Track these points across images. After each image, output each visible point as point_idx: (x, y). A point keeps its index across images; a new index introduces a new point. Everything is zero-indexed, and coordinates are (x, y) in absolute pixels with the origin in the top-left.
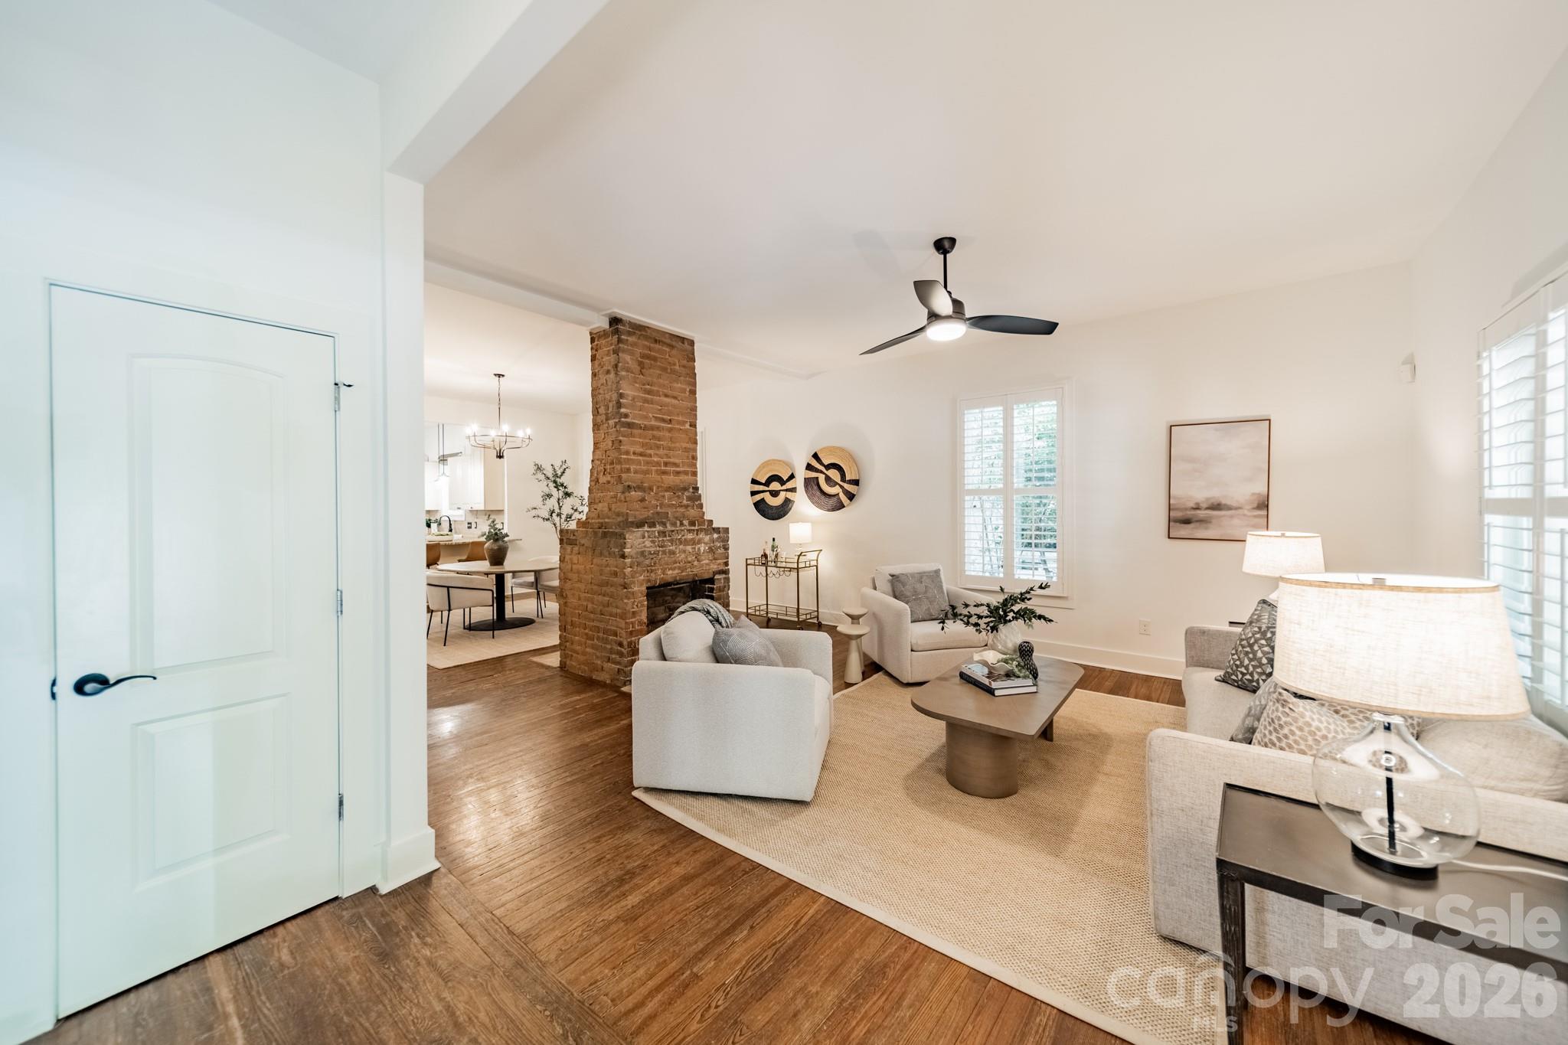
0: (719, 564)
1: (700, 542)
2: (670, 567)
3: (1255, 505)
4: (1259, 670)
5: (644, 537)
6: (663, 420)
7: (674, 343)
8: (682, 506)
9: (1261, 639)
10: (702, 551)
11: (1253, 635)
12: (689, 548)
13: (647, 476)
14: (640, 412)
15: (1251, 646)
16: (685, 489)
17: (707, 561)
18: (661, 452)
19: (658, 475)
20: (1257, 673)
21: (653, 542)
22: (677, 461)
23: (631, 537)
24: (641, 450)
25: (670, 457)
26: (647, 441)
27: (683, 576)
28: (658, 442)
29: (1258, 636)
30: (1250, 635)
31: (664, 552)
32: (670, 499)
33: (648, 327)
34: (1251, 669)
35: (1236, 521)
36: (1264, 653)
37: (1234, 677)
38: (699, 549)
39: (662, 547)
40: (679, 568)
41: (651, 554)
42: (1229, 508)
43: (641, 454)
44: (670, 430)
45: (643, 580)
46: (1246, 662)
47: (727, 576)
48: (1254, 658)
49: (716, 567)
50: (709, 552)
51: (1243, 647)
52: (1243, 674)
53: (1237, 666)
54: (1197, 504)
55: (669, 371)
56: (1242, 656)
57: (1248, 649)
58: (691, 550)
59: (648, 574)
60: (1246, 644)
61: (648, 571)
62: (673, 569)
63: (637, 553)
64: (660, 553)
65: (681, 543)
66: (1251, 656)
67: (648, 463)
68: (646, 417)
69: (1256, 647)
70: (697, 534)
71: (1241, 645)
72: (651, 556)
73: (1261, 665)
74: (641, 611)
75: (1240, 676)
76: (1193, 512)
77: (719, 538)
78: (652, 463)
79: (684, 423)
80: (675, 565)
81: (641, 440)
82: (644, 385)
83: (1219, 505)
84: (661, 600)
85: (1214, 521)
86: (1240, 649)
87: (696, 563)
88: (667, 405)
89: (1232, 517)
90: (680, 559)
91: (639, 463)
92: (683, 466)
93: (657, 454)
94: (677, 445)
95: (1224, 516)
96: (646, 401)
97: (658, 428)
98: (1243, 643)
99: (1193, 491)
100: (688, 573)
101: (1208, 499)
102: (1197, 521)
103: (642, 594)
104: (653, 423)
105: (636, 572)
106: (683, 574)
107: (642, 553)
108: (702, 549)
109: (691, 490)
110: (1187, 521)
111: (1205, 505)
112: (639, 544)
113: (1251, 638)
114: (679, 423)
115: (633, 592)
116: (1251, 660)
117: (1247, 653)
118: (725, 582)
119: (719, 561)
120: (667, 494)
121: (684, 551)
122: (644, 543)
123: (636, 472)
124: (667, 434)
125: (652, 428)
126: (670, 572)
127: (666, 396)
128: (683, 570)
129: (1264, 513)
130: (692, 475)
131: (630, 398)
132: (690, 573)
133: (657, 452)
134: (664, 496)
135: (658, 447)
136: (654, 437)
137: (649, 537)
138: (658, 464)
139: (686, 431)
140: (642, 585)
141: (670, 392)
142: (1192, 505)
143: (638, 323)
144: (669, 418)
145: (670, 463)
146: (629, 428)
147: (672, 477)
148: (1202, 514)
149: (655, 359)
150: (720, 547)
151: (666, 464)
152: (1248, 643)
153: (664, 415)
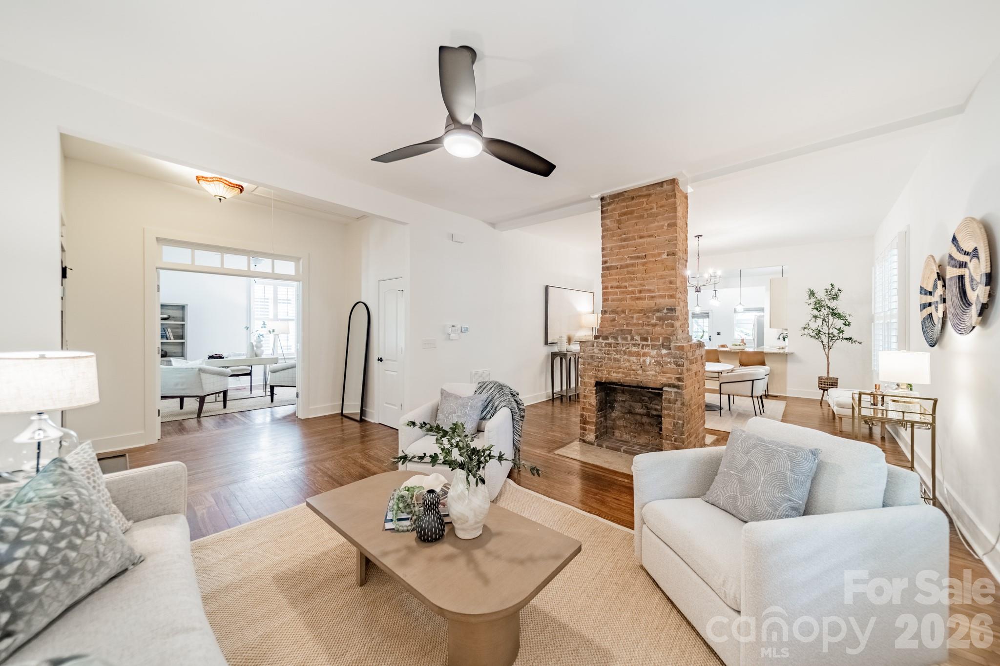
0: (670, 378)
1: (645, 355)
2: (615, 370)
5: (593, 346)
6: (638, 258)
7: (651, 192)
8: (649, 325)
10: (648, 363)
12: (633, 359)
13: (623, 302)
14: (618, 257)
16: (658, 310)
17: (653, 373)
18: (635, 282)
19: (632, 300)
21: (600, 350)
22: (652, 288)
23: (583, 345)
24: (618, 284)
25: (644, 285)
26: (622, 276)
27: (627, 380)
28: (633, 276)
31: (610, 359)
32: (638, 319)
33: (626, 192)
38: (644, 361)
39: (608, 354)
40: (623, 373)
41: (598, 358)
43: (617, 287)
44: (644, 264)
45: (592, 375)
47: (680, 391)
49: (665, 379)
50: (656, 365)
55: (646, 216)
58: (635, 361)
59: (596, 373)
61: (596, 370)
62: (618, 373)
63: (588, 356)
64: (606, 359)
65: (625, 353)
67: (623, 293)
68: (622, 259)
70: (642, 348)
72: (598, 360)
74: (590, 396)
77: (669, 354)
78: (627, 293)
79: (660, 254)
80: (620, 370)
81: (617, 277)
82: (621, 236)
84: (638, 398)
87: (640, 372)
88: (642, 244)
90: (624, 366)
91: (616, 293)
92: (658, 291)
93: (631, 285)
94: (653, 274)
96: (623, 247)
97: (633, 265)
100: (631, 379)
103: (591, 385)
104: (629, 262)
105: (587, 369)
106: (627, 378)
107: (592, 357)
108: (648, 362)
109: (665, 311)
112: (589, 350)
114: (654, 255)
115: (585, 382)
118: (676, 396)
119: (669, 375)
120: (635, 316)
121: (629, 361)
122: (593, 350)
123: (613, 300)
124: (641, 268)
125: (627, 266)
126: (614, 374)
127: (641, 237)
128: (627, 375)
130: (668, 298)
131: (609, 249)
132: (634, 379)
133: (632, 283)
134: (632, 317)
135: (632, 279)
136: (629, 273)
137: (597, 346)
138: (633, 292)
139: (662, 261)
140: (590, 378)
141: (645, 233)
143: (617, 193)
144: (644, 254)
145: (644, 290)
146: (608, 270)
147: (647, 301)
149: (632, 212)
150: (670, 362)
151: (640, 292)
153: (639, 253)
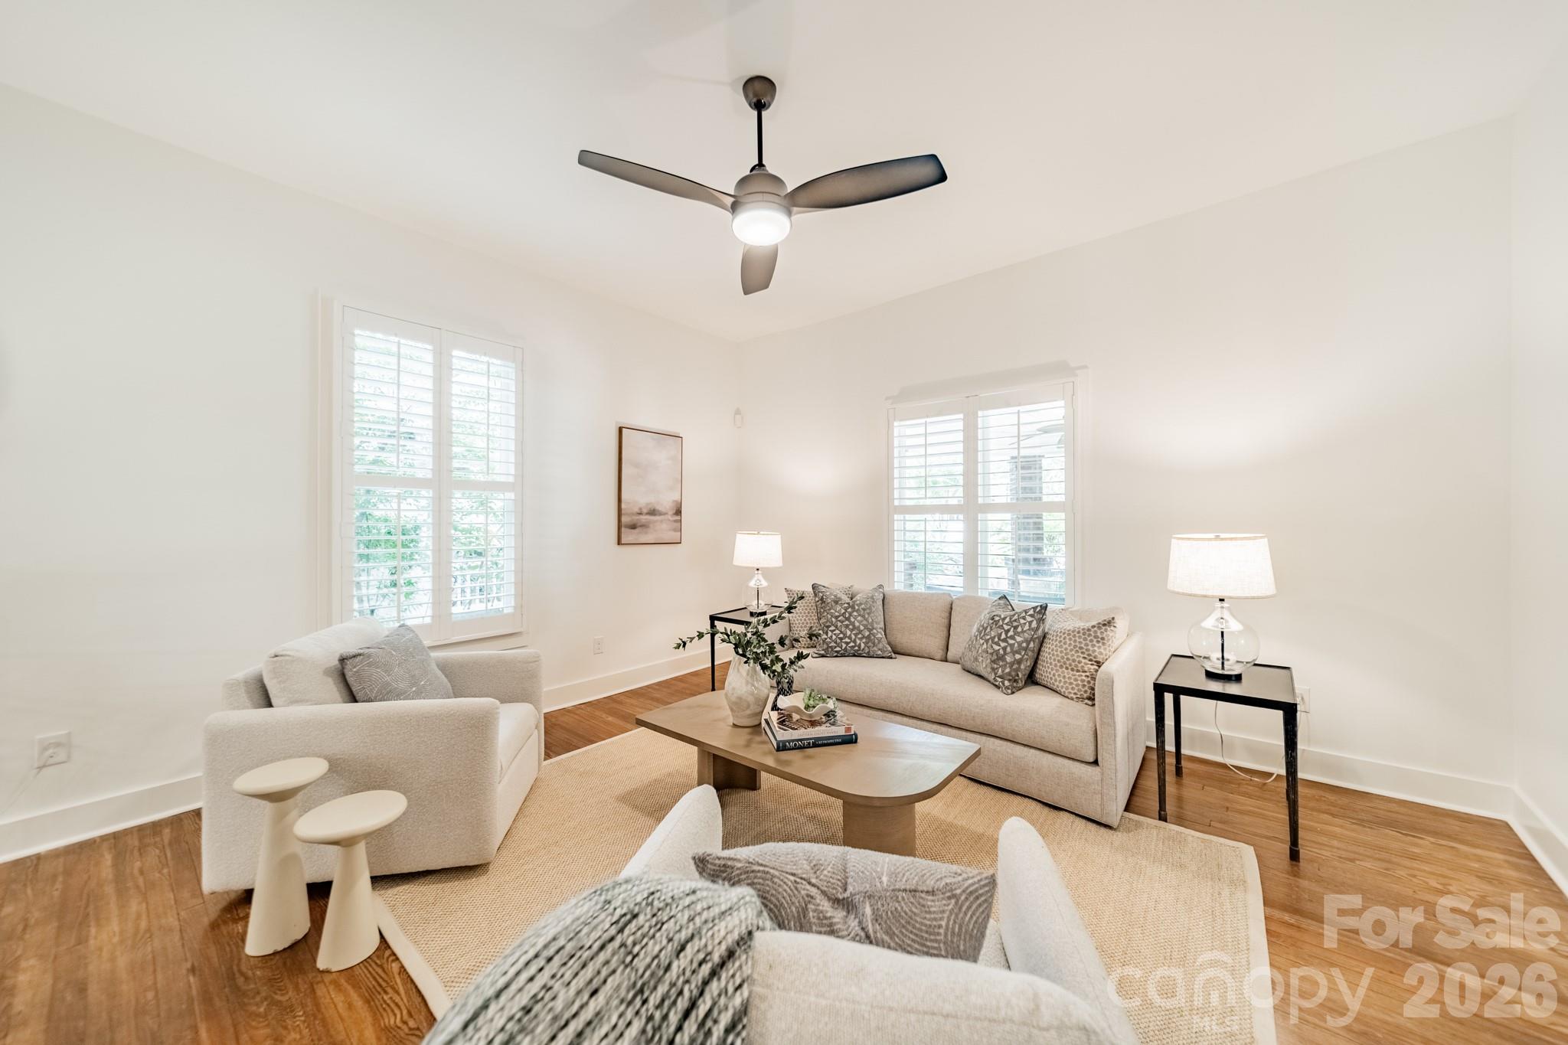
3: (674, 511)
4: (860, 636)
9: (853, 612)
11: (846, 610)
15: (848, 619)
20: (859, 639)
29: (850, 610)
30: (843, 611)
34: (853, 637)
35: (664, 526)
36: (860, 622)
37: (838, 649)
42: (661, 514)
46: (849, 633)
48: (854, 628)
51: (842, 622)
52: (847, 643)
53: (841, 639)
54: (640, 509)
56: (843, 629)
57: (847, 622)
60: (844, 619)
66: (851, 627)
69: (852, 620)
71: (839, 621)
73: (860, 632)
75: (844, 646)
76: (636, 518)
83: (654, 510)
85: (651, 525)
86: (839, 624)
89: (662, 521)
95: (657, 521)
98: (839, 619)
99: (636, 497)
101: (648, 504)
102: (641, 526)
110: (633, 527)
111: (645, 511)
113: (844, 613)
116: (852, 630)
117: (847, 626)
129: (678, 518)
142: (636, 510)
148: (644, 518)
152: (845, 618)
